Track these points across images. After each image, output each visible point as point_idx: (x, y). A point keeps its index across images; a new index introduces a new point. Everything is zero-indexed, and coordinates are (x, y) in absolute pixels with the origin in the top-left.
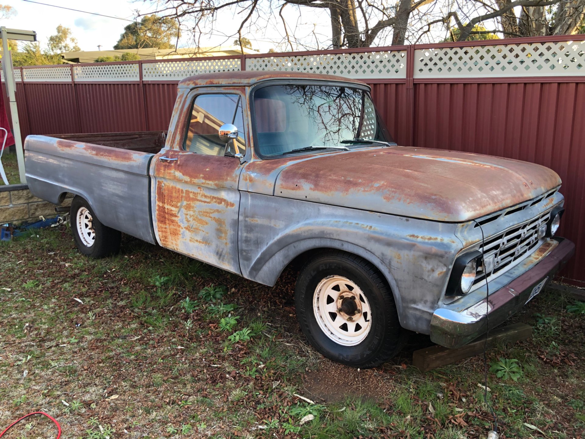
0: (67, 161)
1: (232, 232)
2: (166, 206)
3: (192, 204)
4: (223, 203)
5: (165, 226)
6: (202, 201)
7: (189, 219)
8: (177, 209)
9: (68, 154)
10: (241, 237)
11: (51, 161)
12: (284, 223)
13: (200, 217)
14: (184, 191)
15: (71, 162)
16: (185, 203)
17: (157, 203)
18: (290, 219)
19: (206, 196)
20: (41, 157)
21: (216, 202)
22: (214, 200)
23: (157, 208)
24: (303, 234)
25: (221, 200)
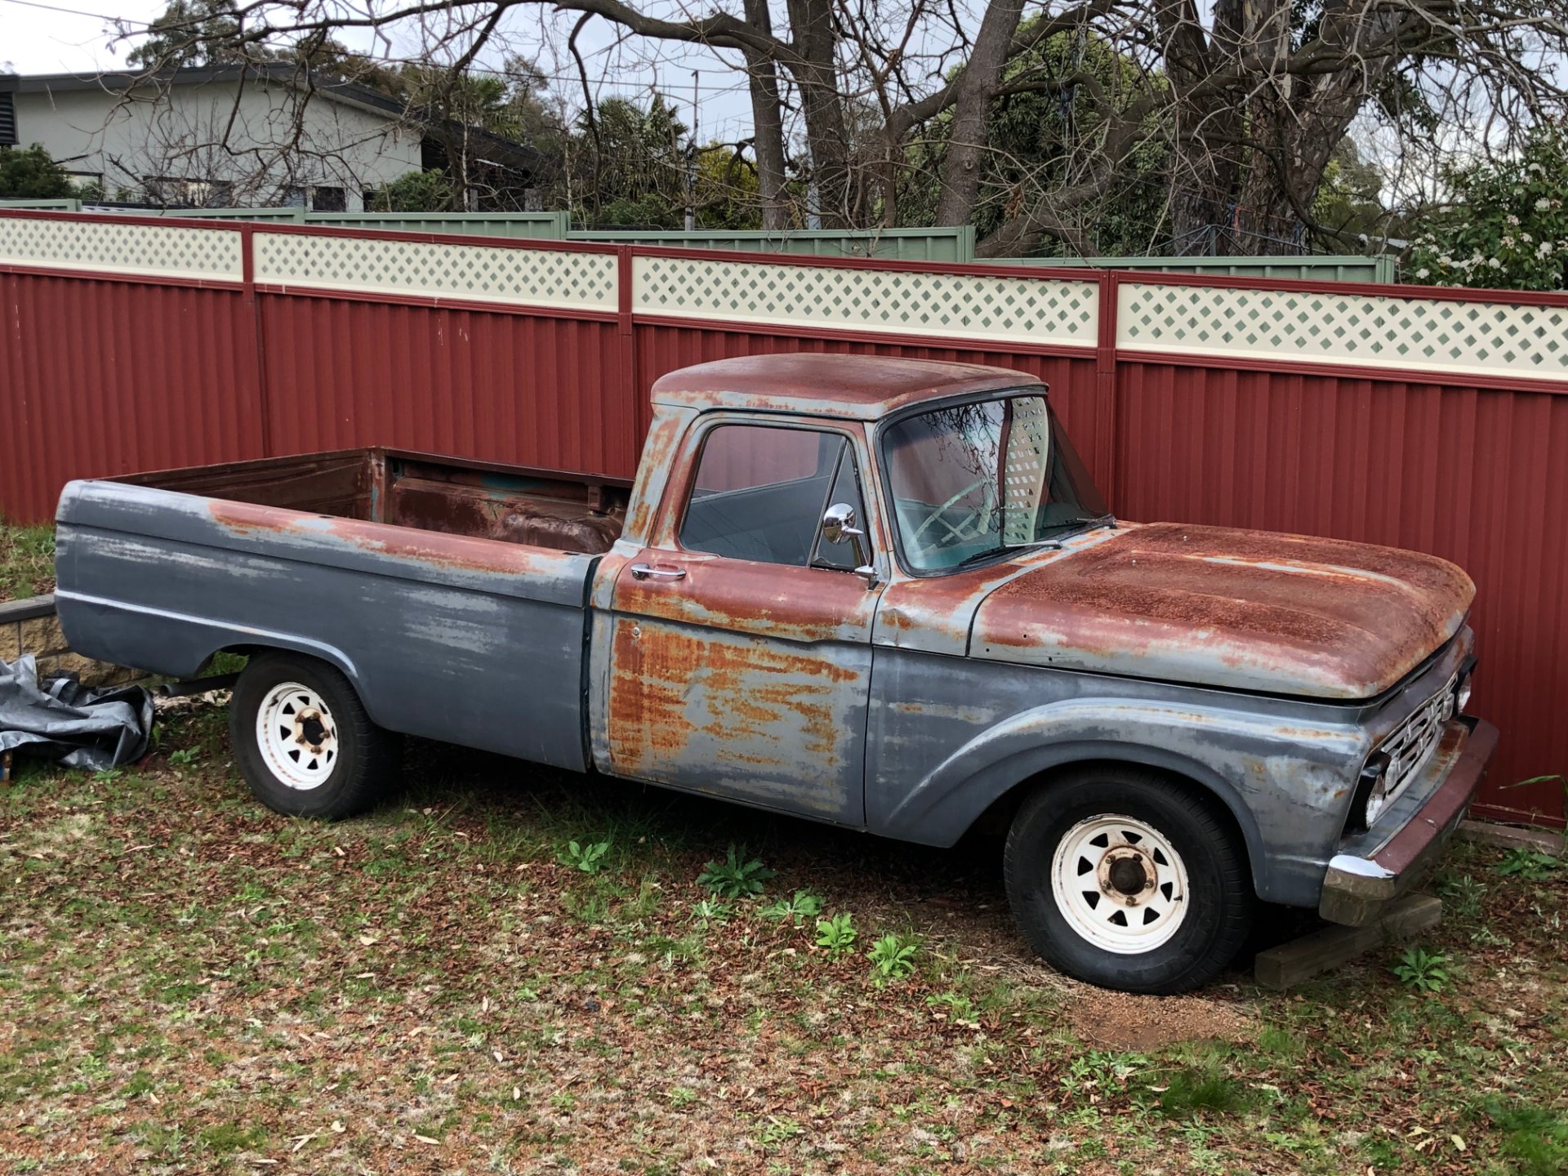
0: (253, 562)
1: (850, 735)
2: (646, 679)
3: (730, 673)
4: (825, 672)
5: (636, 726)
6: (761, 668)
7: (720, 708)
8: (682, 687)
9: (267, 544)
10: (876, 743)
11: (184, 558)
12: (991, 712)
13: (753, 704)
14: (707, 646)
15: (279, 566)
16: (707, 672)
17: (615, 671)
18: (1010, 706)
19: (773, 657)
20: (137, 547)
21: (802, 669)
22: (799, 665)
23: (614, 684)
24: (1046, 734)
25: (817, 667)
